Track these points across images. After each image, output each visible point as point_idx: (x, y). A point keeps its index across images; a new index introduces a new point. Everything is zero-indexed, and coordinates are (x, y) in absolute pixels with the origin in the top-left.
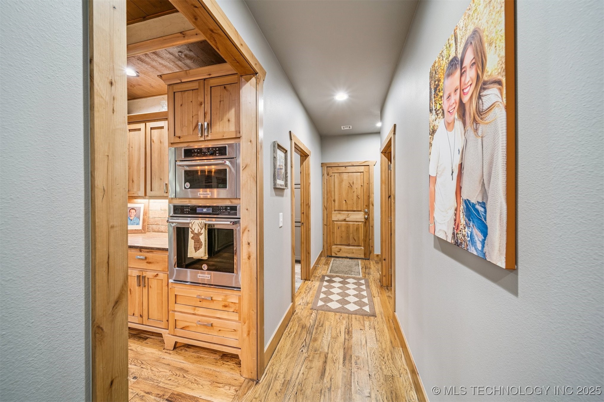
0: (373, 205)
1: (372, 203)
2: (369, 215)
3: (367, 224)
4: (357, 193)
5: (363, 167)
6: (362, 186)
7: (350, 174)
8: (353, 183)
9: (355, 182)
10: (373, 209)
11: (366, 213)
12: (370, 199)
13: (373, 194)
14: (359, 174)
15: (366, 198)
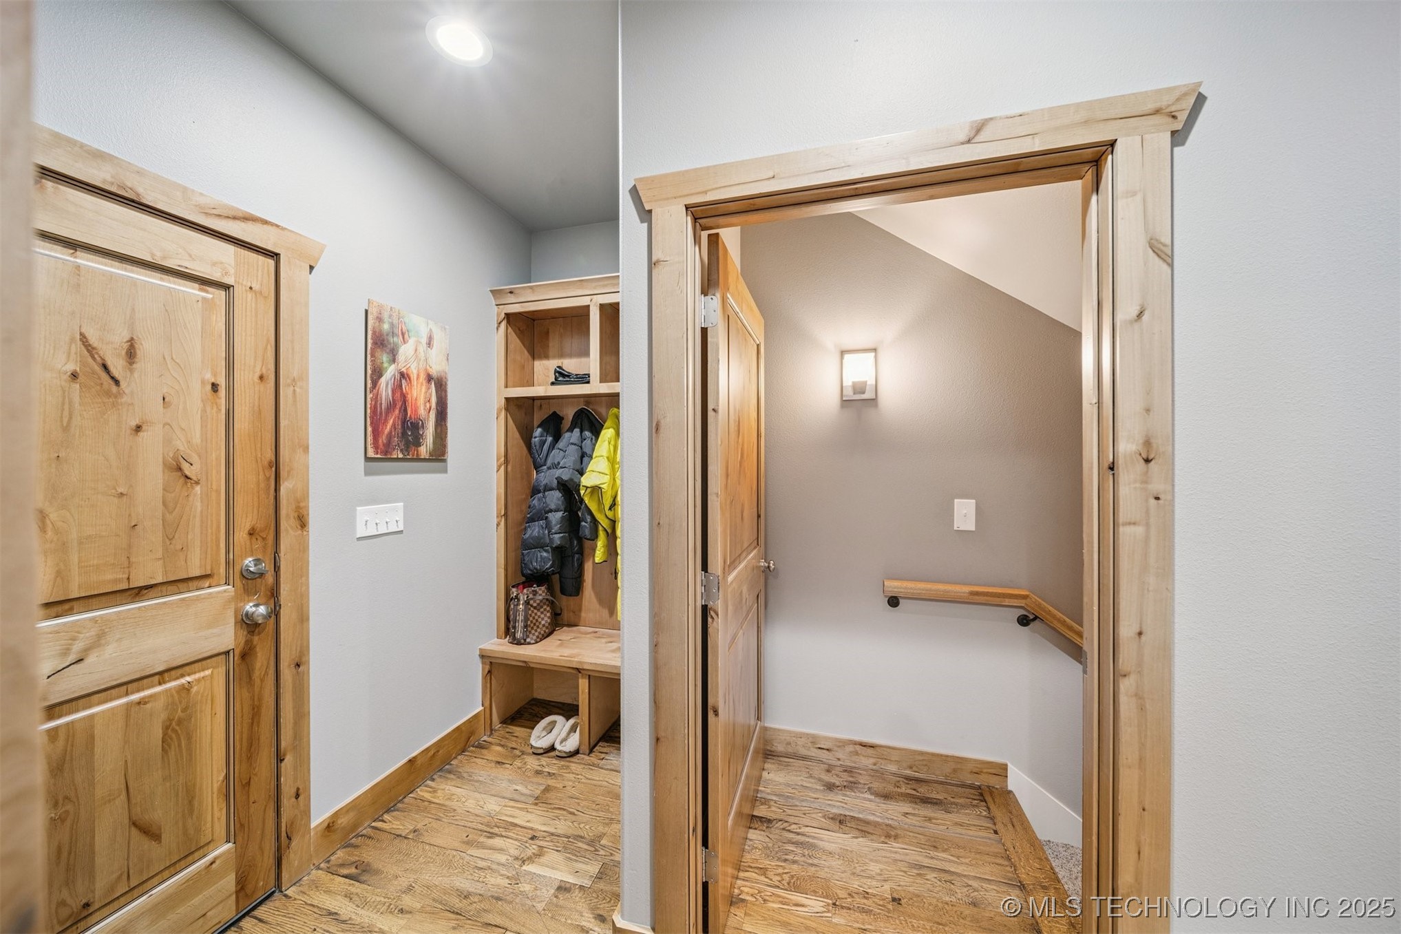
0: (303, 523)
1: (298, 508)
2: (274, 594)
3: (262, 658)
4: (167, 441)
5: (230, 249)
6: (215, 387)
7: (85, 260)
8: (131, 354)
9: (147, 347)
10: (303, 548)
11: (249, 582)
12: (285, 487)
13: (306, 449)
14: (192, 289)
15: (249, 475)
